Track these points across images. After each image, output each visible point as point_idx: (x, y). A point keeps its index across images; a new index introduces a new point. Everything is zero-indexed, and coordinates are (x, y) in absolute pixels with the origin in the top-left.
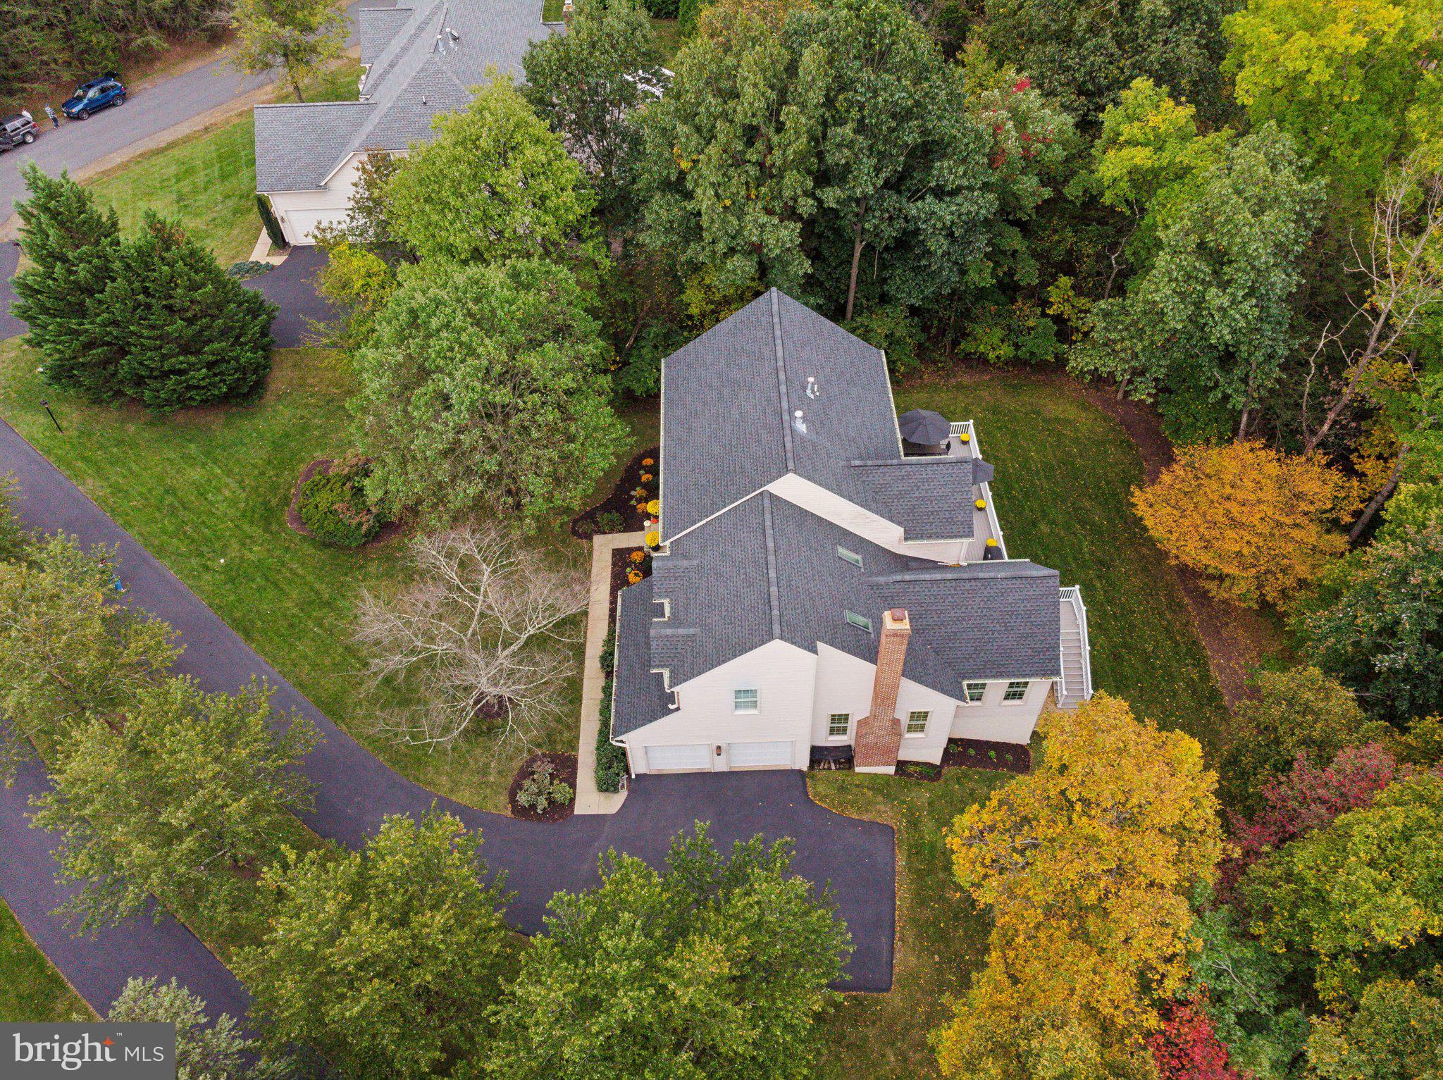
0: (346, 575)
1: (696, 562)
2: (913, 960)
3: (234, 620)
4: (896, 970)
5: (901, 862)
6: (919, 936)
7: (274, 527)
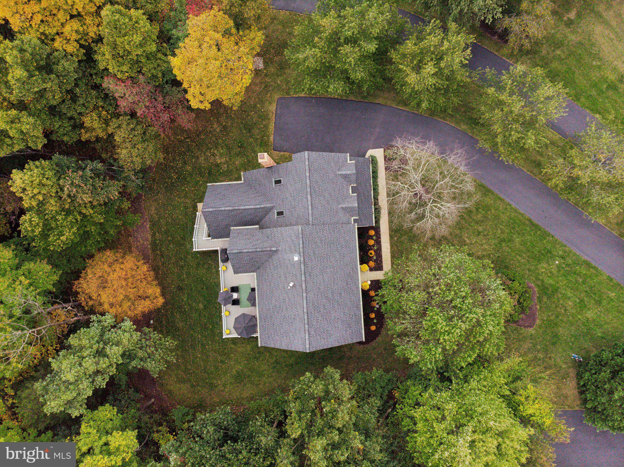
0: (498, 257)
1: (340, 206)
2: (270, 108)
3: (540, 230)
4: (275, 104)
5: (272, 138)
6: (267, 115)
7: (539, 283)
